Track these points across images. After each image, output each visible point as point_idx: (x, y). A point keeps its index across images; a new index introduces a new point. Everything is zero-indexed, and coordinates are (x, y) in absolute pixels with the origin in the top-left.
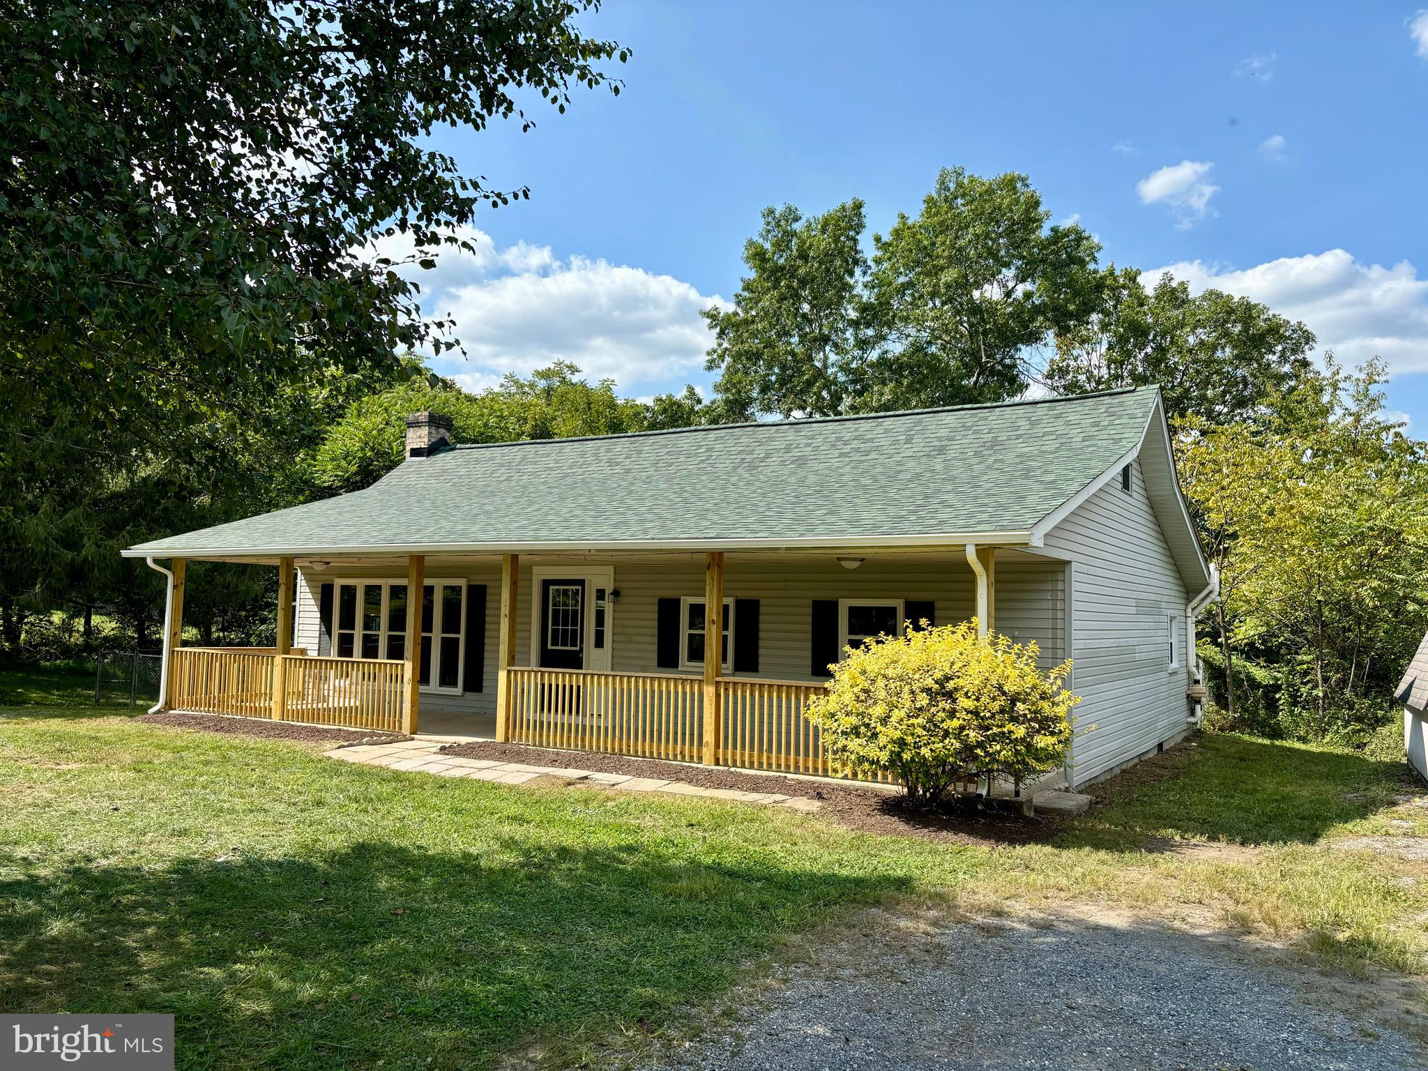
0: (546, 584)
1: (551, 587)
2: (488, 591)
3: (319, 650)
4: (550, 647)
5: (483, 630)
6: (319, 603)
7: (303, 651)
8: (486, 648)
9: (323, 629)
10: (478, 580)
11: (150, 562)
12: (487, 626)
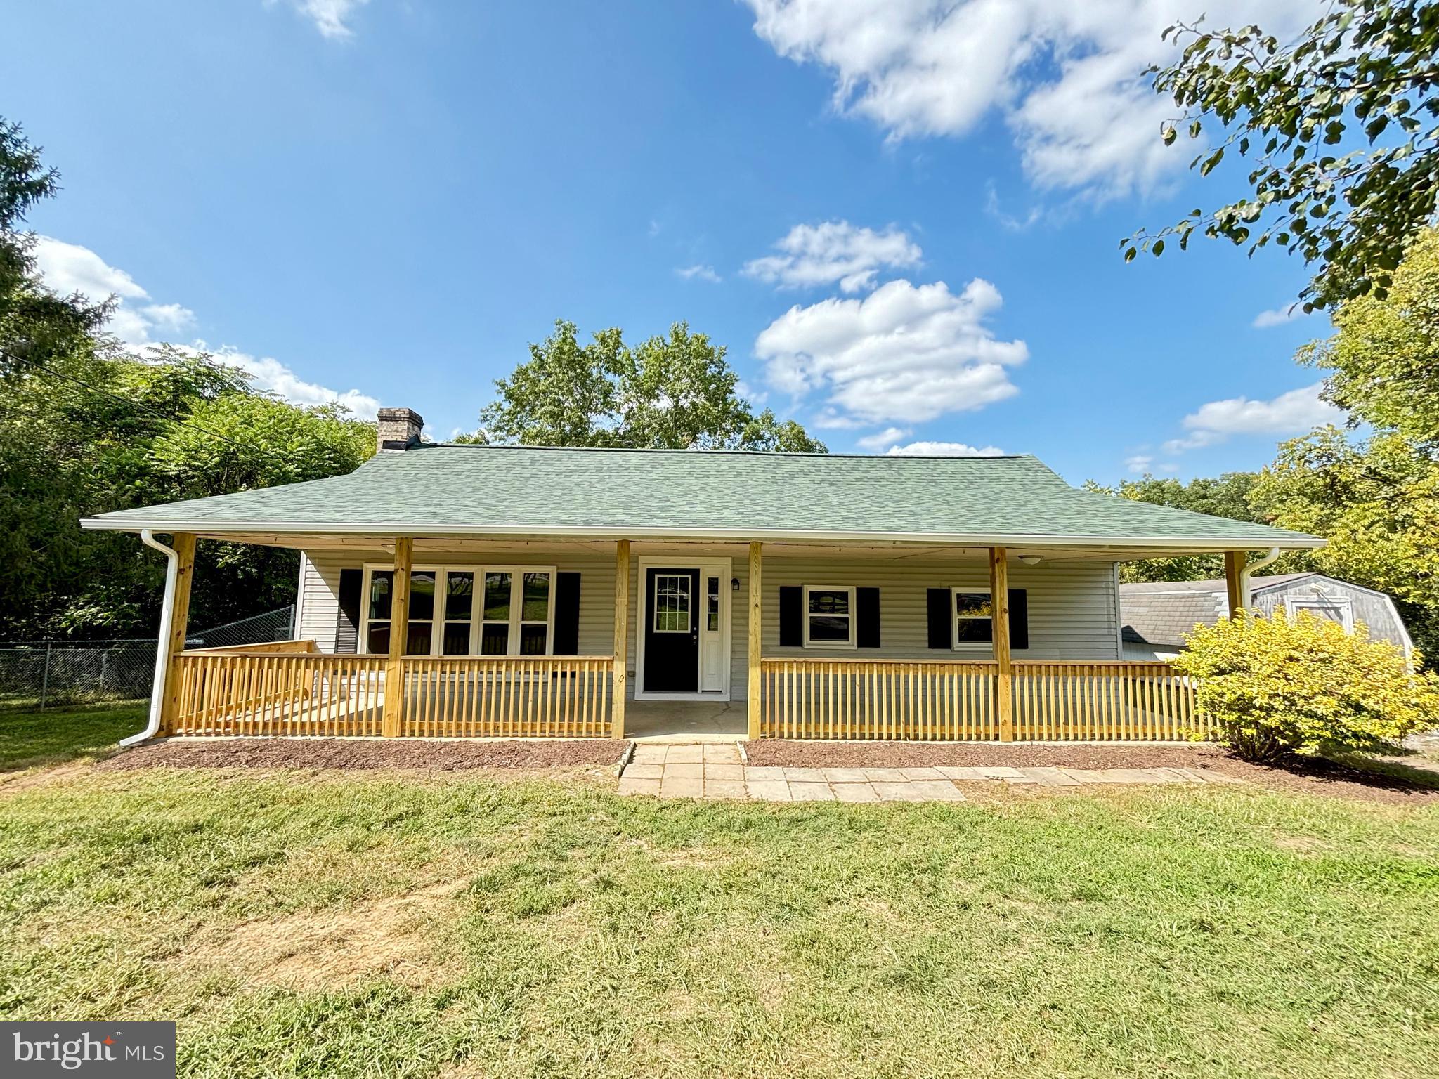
0: (651, 573)
1: (657, 576)
2: (582, 578)
3: (337, 641)
4: (655, 631)
5: (577, 616)
6: (338, 590)
7: (311, 645)
8: (580, 634)
9: (344, 618)
10: (570, 568)
11: (147, 538)
12: (581, 613)
